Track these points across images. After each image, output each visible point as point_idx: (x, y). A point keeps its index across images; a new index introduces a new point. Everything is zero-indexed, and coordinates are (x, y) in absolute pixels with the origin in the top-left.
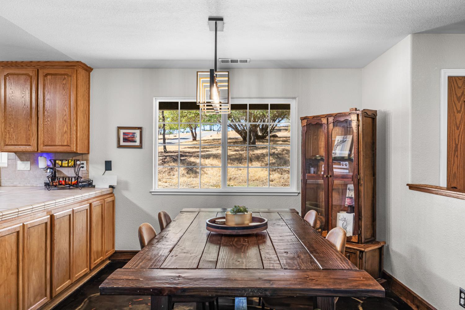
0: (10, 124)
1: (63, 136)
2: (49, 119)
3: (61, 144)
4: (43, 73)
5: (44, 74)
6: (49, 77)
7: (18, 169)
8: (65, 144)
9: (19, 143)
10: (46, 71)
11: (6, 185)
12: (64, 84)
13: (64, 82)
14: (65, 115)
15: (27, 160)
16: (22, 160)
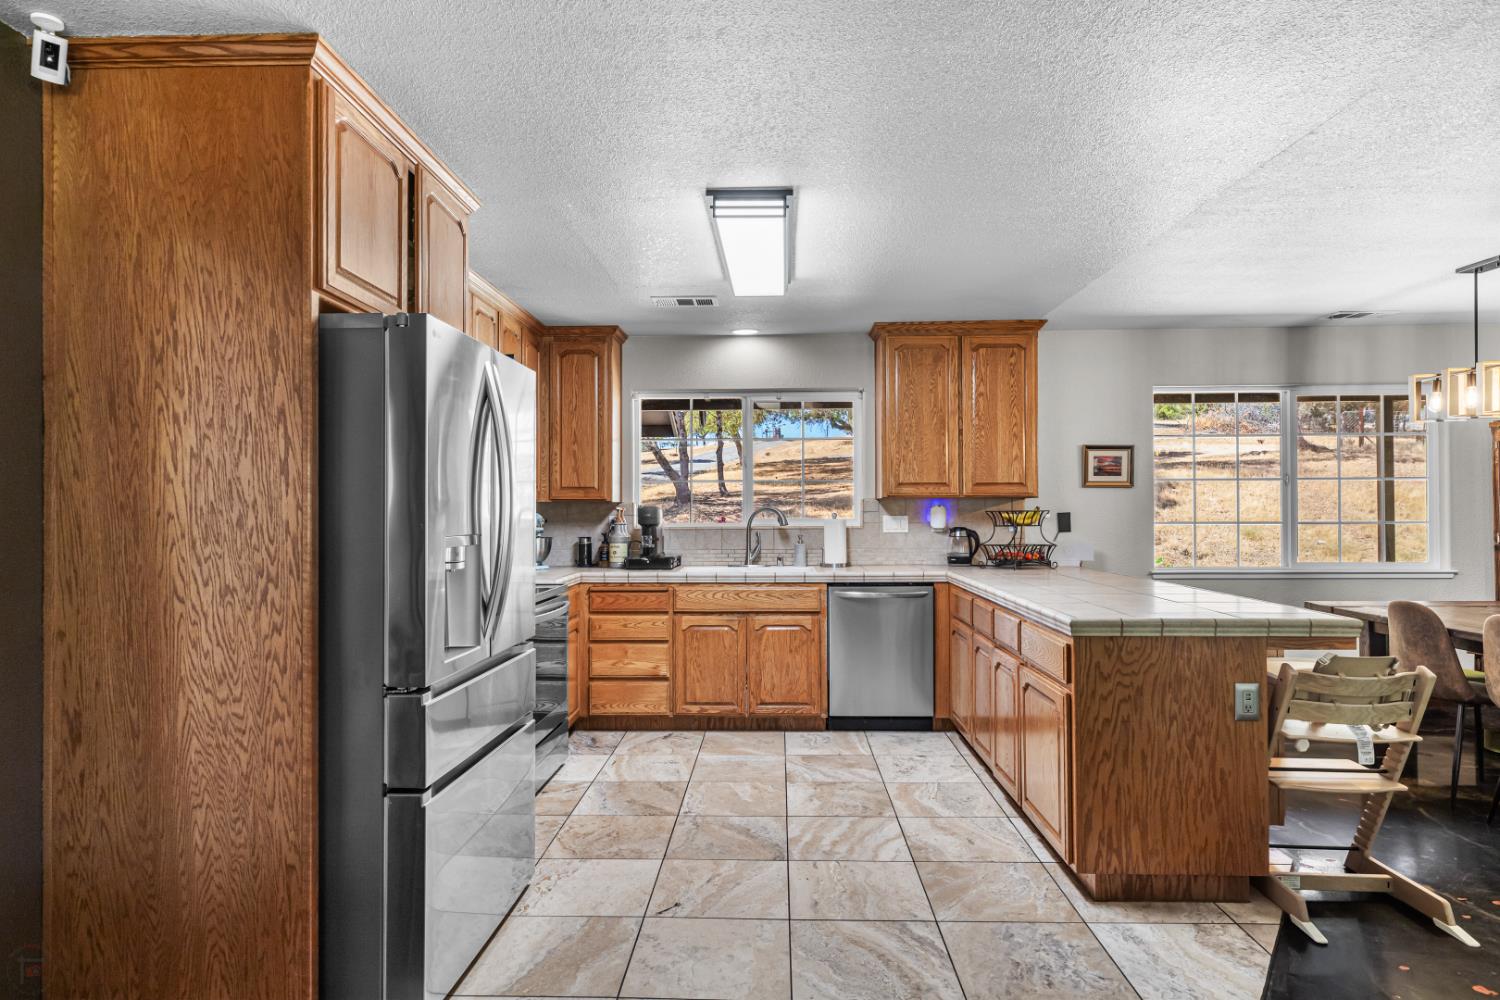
0: (907, 443)
1: (1010, 464)
2: (983, 433)
3: (1007, 481)
4: (971, 343)
5: (973, 346)
6: (982, 351)
7: (885, 531)
8: (1016, 480)
9: (925, 481)
10: (976, 341)
11: (860, 562)
12: (1011, 364)
13: (1013, 360)
14: (1015, 424)
15: (901, 514)
16: (891, 513)
